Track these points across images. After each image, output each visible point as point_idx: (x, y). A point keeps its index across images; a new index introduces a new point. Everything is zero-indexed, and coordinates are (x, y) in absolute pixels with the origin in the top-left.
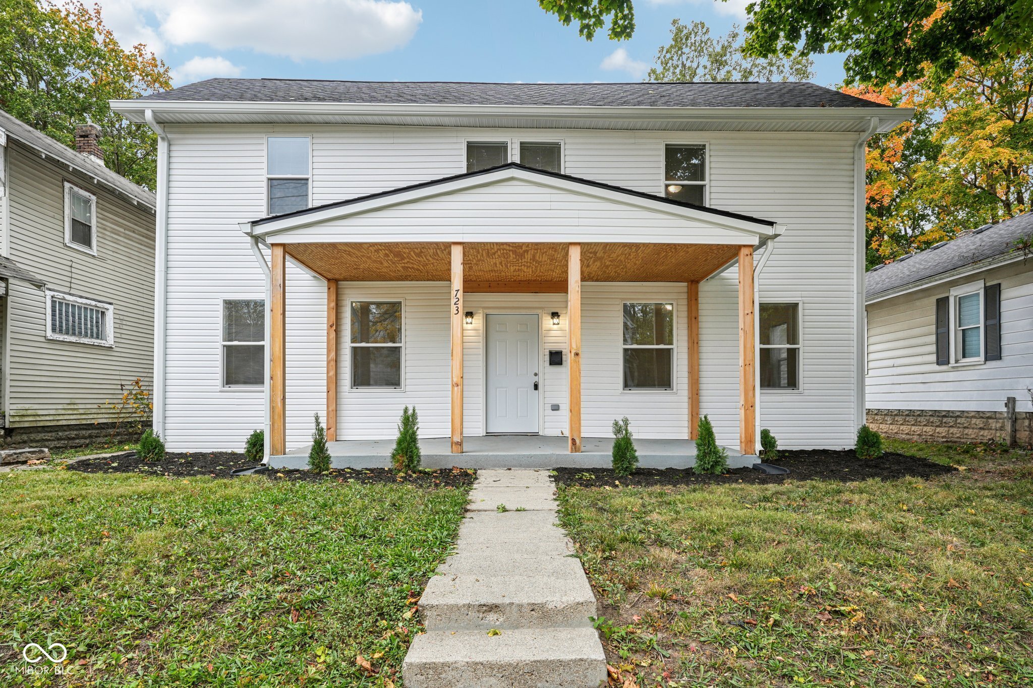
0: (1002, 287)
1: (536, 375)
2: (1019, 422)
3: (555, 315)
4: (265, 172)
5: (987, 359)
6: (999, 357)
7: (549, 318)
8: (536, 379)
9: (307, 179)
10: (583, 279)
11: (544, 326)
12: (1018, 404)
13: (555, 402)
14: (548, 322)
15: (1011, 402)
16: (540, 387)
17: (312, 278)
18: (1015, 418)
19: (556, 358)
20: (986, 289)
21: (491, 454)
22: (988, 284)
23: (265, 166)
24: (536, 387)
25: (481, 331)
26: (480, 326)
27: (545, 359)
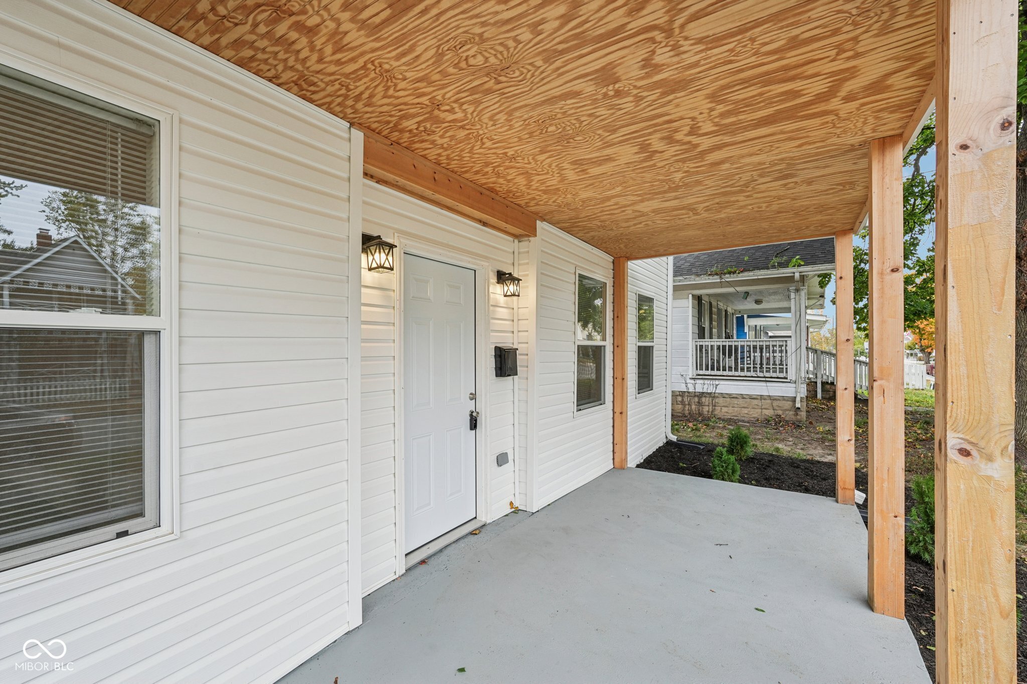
1: (473, 397)
3: (502, 276)
7: (495, 280)
8: (472, 406)
11: (489, 297)
13: (502, 450)
14: (496, 293)
16: (480, 422)
19: (506, 363)
24: (474, 424)
25: (395, 296)
26: (393, 279)
27: (488, 362)
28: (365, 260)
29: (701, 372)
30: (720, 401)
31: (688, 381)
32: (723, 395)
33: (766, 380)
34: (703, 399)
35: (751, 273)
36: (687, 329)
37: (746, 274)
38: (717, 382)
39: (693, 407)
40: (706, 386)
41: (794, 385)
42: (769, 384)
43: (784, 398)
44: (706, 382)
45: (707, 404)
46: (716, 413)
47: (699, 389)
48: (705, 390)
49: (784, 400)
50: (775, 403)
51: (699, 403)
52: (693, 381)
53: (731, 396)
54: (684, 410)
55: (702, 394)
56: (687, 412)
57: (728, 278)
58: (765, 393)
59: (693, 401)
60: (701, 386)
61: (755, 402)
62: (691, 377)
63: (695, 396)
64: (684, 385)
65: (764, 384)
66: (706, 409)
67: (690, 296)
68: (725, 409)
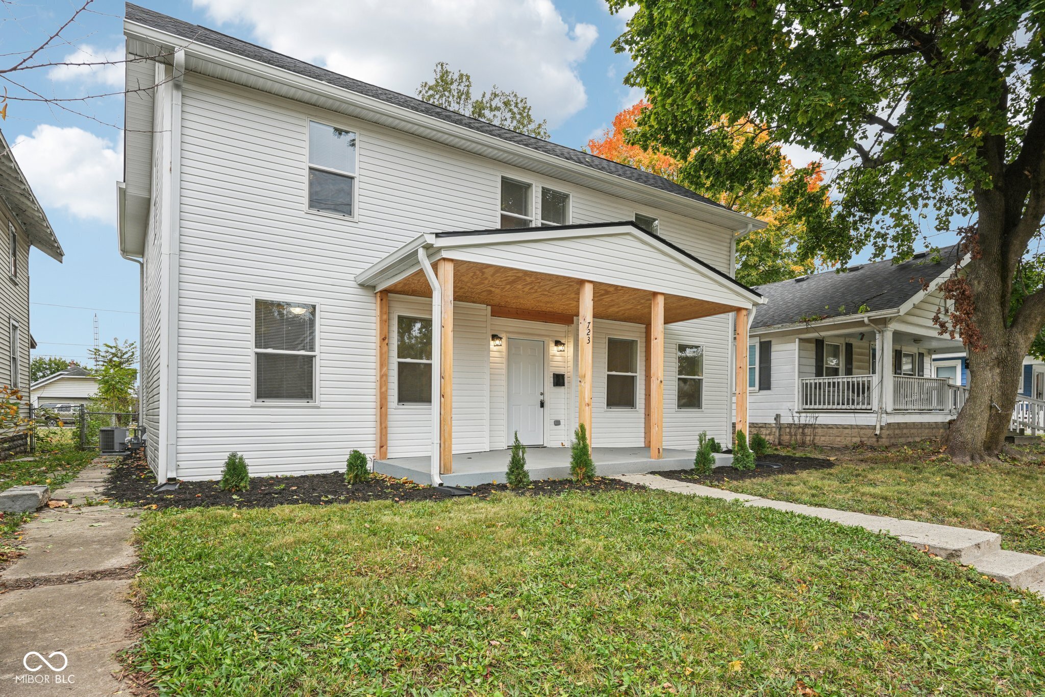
0: (772, 343)
1: (542, 394)
2: (783, 430)
3: (558, 343)
4: (306, 159)
5: (760, 389)
6: (769, 388)
7: (553, 345)
8: (542, 397)
9: (352, 178)
10: (595, 316)
11: (551, 351)
12: (782, 418)
13: (557, 418)
14: (554, 350)
15: (778, 417)
16: (546, 405)
17: (358, 286)
18: (780, 427)
19: (559, 380)
20: (761, 343)
21: (610, 463)
22: (762, 340)
23: (306, 152)
24: (542, 405)
25: (504, 354)
26: (504, 348)
27: (550, 380)
28: (492, 343)
29: (807, 407)
30: (819, 431)
31: (795, 414)
32: (822, 426)
33: (855, 411)
34: (806, 430)
35: (831, 320)
36: (794, 369)
37: (827, 320)
38: (817, 415)
39: (798, 437)
40: (808, 419)
41: (876, 415)
42: (857, 415)
43: (868, 427)
44: (808, 415)
45: (809, 434)
46: (816, 441)
47: (803, 421)
48: (807, 422)
49: (869, 428)
50: (862, 432)
51: (803, 434)
52: (798, 415)
53: (828, 427)
54: (791, 440)
55: (805, 426)
56: (793, 442)
57: (814, 324)
58: (854, 423)
59: (798, 432)
60: (805, 419)
61: (847, 431)
62: (796, 410)
63: (800, 427)
64: (791, 418)
65: (852, 415)
66: (808, 438)
67: (797, 340)
68: (823, 438)
